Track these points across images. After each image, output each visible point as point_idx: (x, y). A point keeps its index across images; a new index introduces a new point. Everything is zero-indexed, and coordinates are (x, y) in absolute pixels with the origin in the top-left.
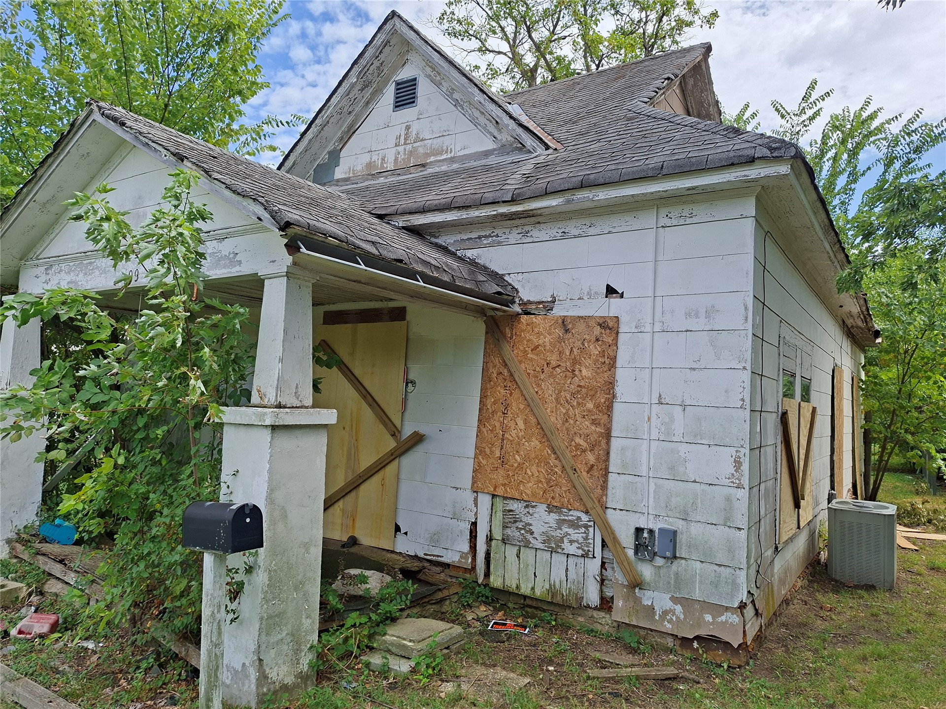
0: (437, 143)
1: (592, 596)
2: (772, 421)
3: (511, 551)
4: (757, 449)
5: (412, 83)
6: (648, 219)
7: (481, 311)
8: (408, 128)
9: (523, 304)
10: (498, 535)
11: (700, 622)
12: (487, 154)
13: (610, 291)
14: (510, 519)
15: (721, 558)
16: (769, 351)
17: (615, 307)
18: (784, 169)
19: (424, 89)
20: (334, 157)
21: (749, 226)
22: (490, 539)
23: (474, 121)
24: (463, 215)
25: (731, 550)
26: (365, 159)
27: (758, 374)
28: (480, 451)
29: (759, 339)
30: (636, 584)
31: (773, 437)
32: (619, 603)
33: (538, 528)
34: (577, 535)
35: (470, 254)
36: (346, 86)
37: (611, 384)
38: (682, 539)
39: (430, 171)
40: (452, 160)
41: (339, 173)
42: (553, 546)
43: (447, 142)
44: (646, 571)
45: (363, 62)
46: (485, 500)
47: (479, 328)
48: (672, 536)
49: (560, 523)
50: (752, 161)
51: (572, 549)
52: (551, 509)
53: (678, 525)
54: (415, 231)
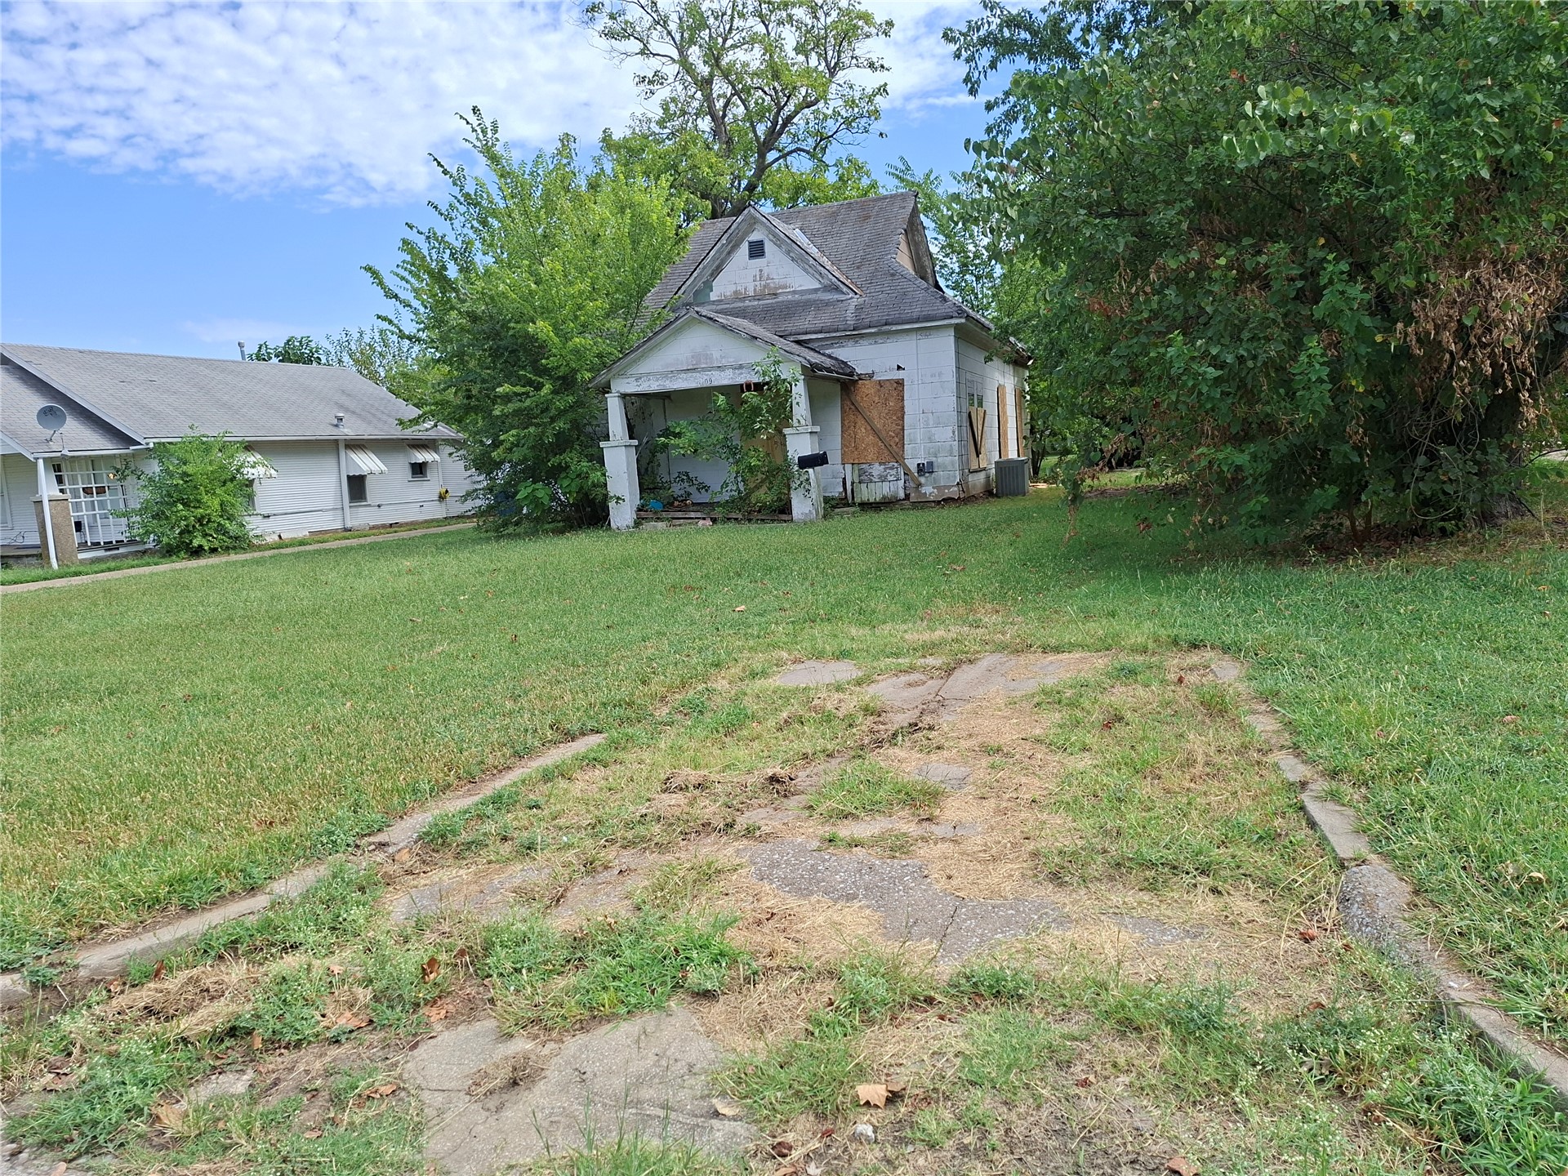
0: (782, 282)
1: (902, 495)
2: (965, 416)
3: (863, 486)
4: (960, 426)
5: (761, 243)
6: (914, 336)
7: (838, 380)
8: (761, 271)
9: (858, 375)
10: (856, 481)
11: (944, 493)
12: (816, 290)
13: (899, 368)
14: (862, 472)
15: (950, 468)
16: (963, 386)
17: (900, 375)
18: (963, 321)
19: (769, 247)
20: (708, 286)
21: (952, 339)
22: (853, 483)
23: (805, 270)
24: (828, 335)
25: (953, 464)
26: (733, 288)
27: (959, 397)
28: (843, 445)
29: (958, 383)
30: (920, 485)
31: (966, 423)
32: (913, 495)
33: (875, 473)
34: (894, 472)
35: (827, 352)
36: (719, 245)
37: (903, 407)
38: (935, 464)
39: (780, 299)
40: (794, 292)
41: (713, 296)
42: (883, 479)
43: (789, 281)
44: (922, 480)
45: (730, 231)
46: (848, 467)
47: (838, 387)
48: (931, 464)
49: (885, 469)
50: (952, 317)
51: (892, 478)
52: (880, 464)
53: (934, 459)
54: (798, 342)
